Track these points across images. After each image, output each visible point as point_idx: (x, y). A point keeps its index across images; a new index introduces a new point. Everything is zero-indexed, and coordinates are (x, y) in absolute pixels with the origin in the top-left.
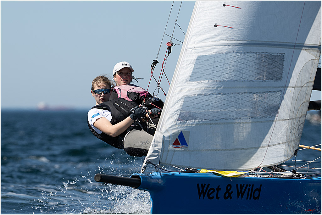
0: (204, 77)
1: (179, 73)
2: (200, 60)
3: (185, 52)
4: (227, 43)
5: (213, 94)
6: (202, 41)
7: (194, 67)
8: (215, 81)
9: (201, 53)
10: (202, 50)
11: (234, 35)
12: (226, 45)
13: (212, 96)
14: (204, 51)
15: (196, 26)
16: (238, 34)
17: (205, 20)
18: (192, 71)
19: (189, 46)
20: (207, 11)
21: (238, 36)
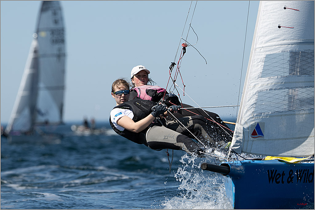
0: (273, 73)
1: (251, 70)
2: (269, 58)
3: (255, 52)
4: (290, 42)
5: (282, 89)
6: (269, 41)
7: (264, 64)
8: (283, 77)
9: (269, 52)
10: (269, 49)
11: (295, 35)
12: (290, 45)
13: (281, 90)
14: (271, 50)
15: (262, 28)
16: (299, 34)
17: (269, 21)
18: (262, 68)
19: (258, 46)
20: (270, 14)
21: (298, 36)
